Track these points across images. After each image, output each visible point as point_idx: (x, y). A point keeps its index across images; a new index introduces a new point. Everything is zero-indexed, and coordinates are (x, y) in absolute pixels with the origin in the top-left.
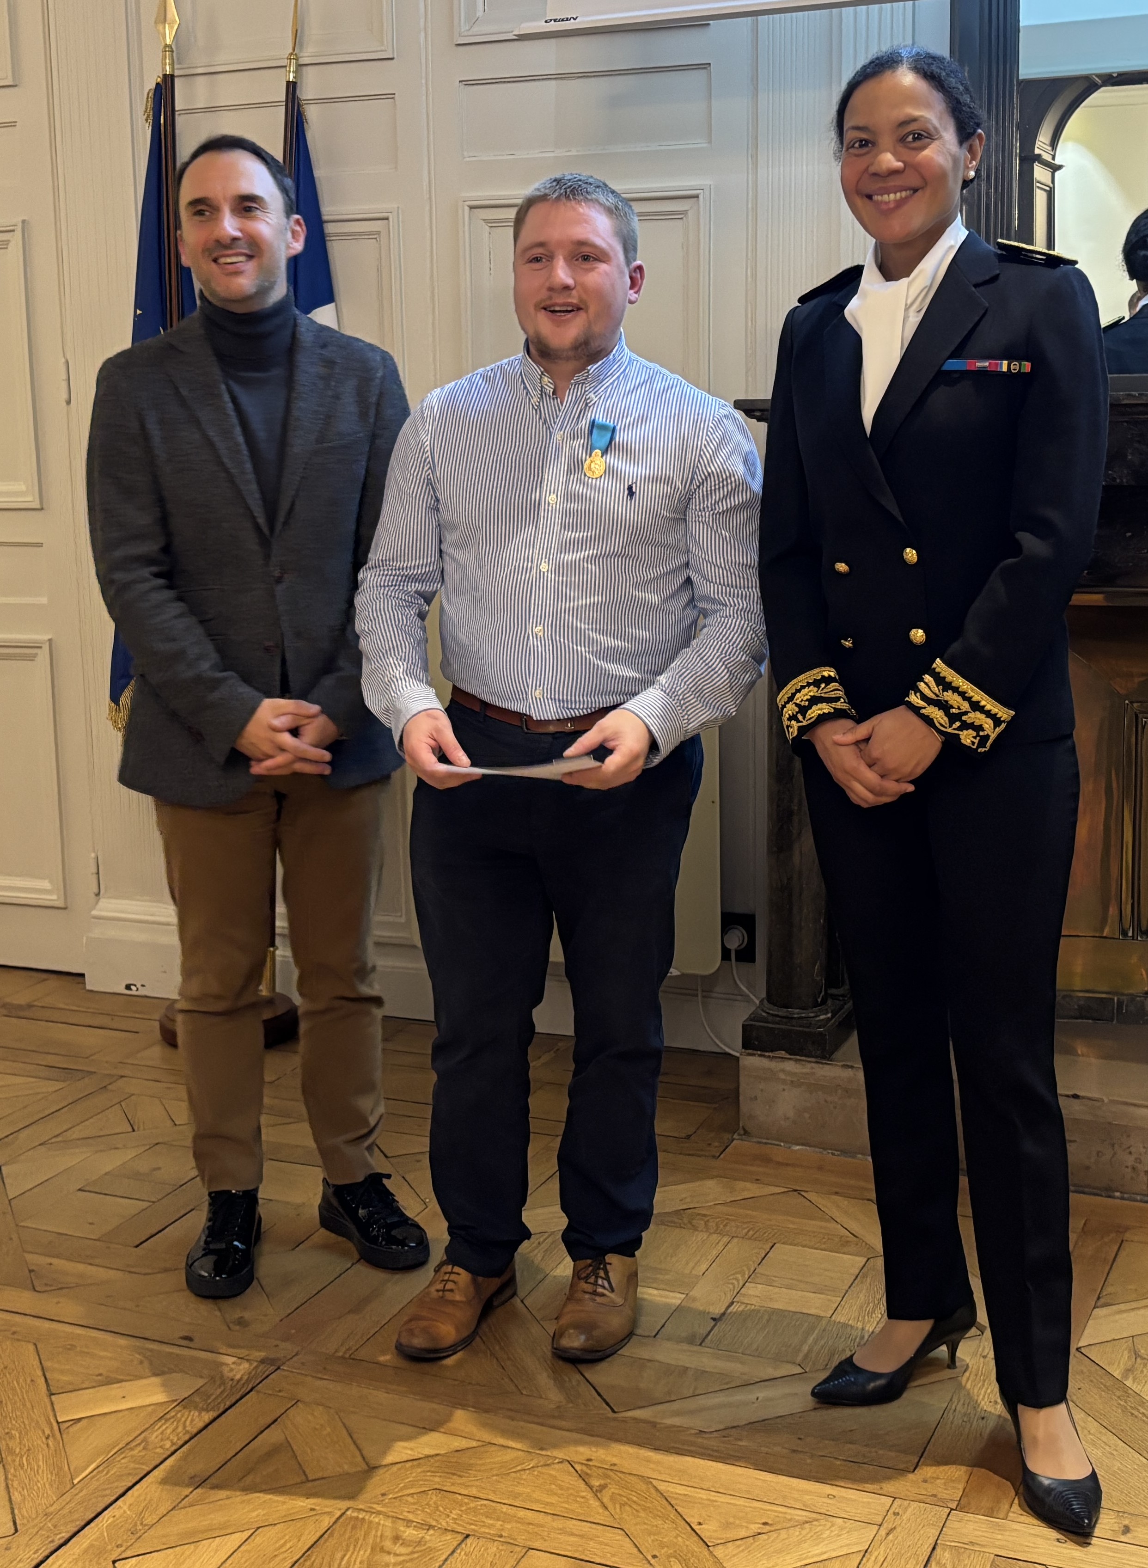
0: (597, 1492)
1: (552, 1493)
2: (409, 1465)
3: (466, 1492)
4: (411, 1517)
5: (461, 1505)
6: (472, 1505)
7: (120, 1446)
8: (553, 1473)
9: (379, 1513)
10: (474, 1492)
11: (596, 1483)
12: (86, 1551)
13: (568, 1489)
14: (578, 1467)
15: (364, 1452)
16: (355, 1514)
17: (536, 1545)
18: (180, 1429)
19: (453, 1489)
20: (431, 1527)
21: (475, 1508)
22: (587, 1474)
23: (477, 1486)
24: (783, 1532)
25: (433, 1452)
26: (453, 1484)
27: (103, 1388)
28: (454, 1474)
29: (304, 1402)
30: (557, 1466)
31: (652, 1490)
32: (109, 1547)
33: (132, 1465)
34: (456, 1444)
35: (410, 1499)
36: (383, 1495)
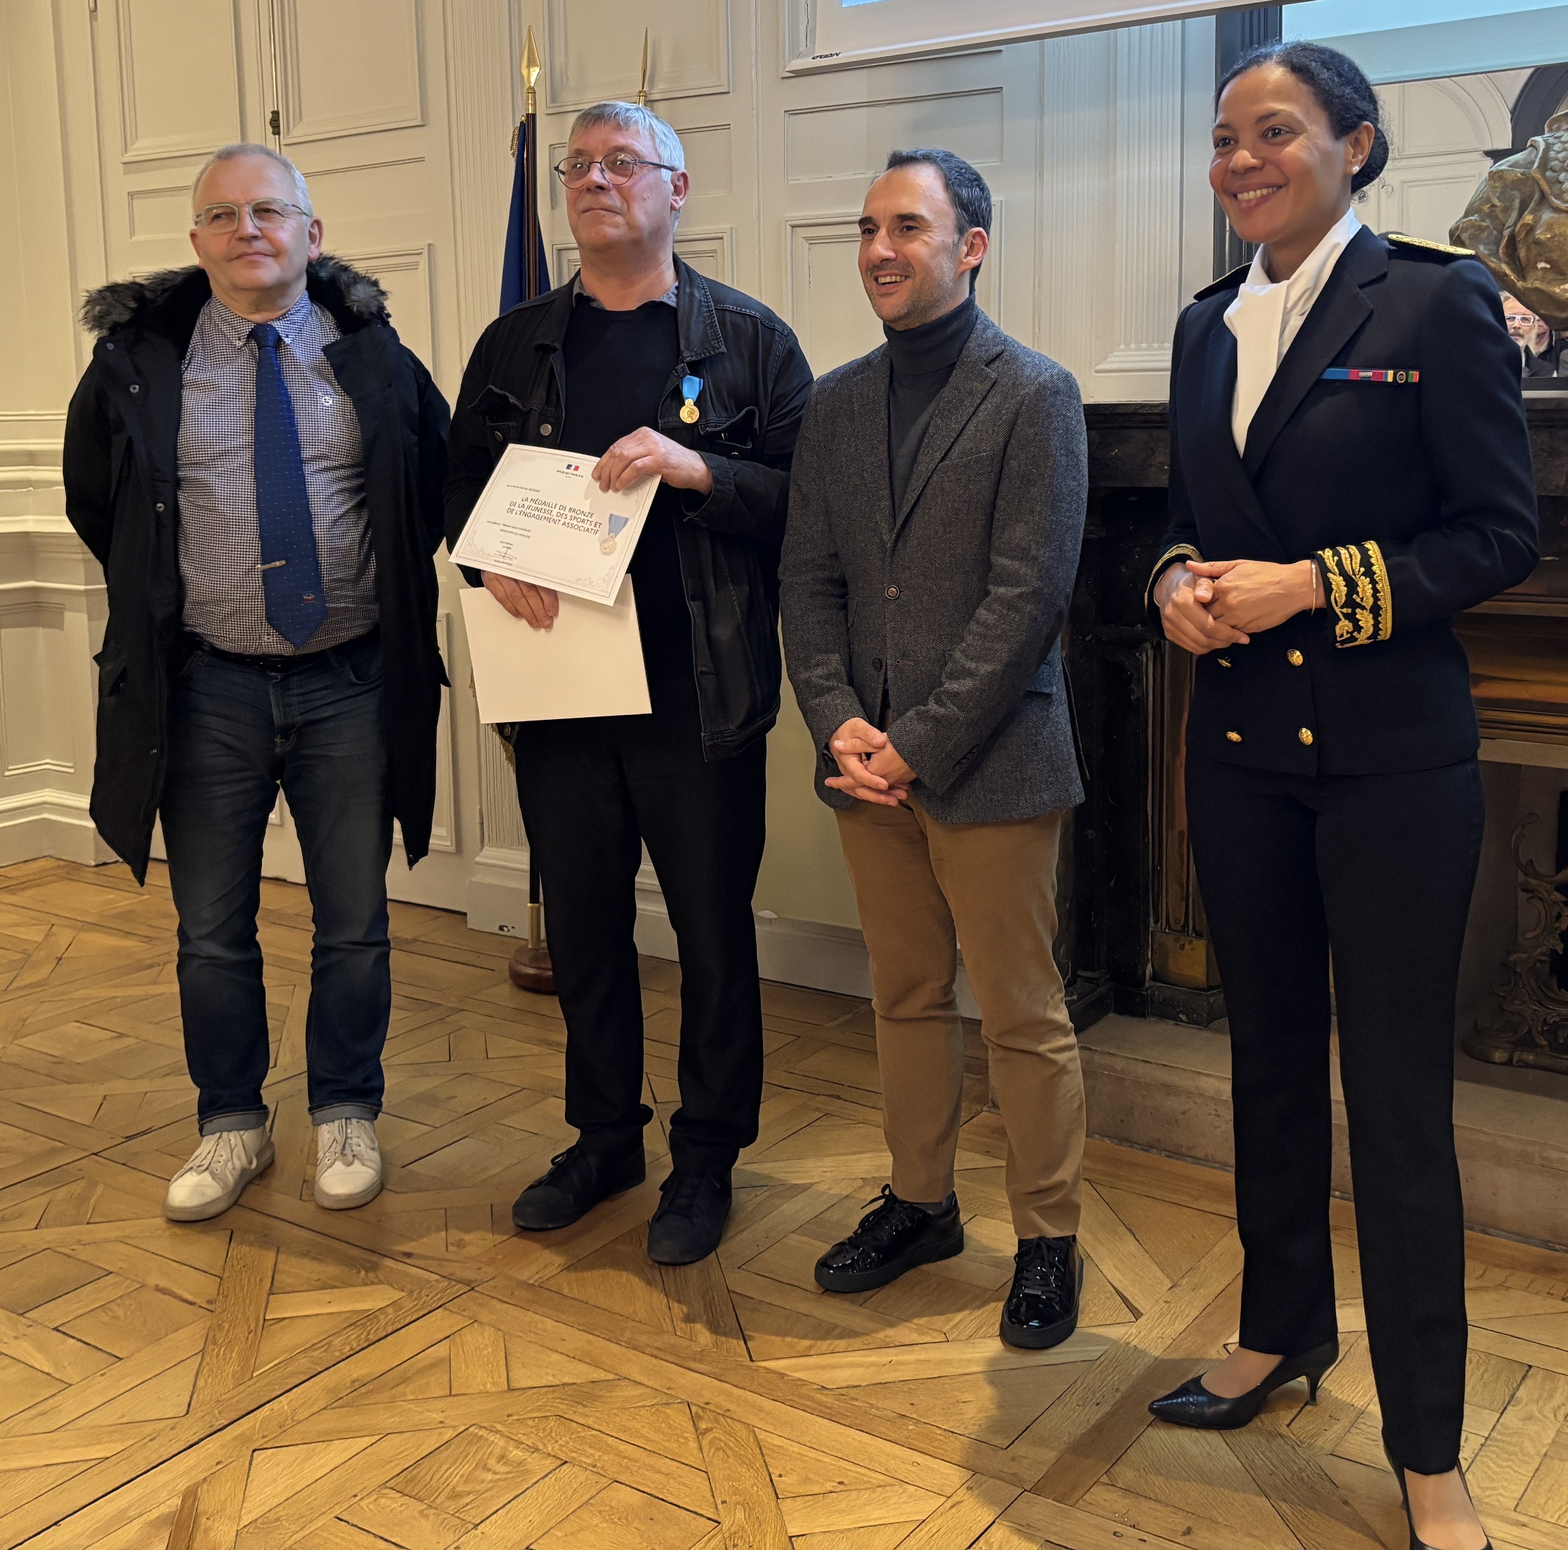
0: (700, 1434)
1: (659, 1430)
2: (544, 1390)
3: (581, 1421)
4: (523, 1439)
5: (572, 1434)
6: (582, 1434)
7: (307, 1346)
8: (668, 1411)
9: (497, 1432)
10: (590, 1422)
11: (703, 1426)
12: (235, 1438)
13: (676, 1428)
14: (694, 1409)
15: (510, 1374)
16: (477, 1430)
17: (622, 1478)
18: (363, 1336)
19: (572, 1417)
20: (537, 1450)
21: (583, 1437)
22: (700, 1417)
23: (595, 1417)
24: (854, 1494)
25: (571, 1381)
26: (575, 1412)
27: (315, 1292)
28: (579, 1403)
29: (481, 1323)
30: (675, 1406)
31: (752, 1439)
32: (255, 1438)
33: (309, 1365)
34: (595, 1375)
35: (530, 1422)
36: (509, 1416)
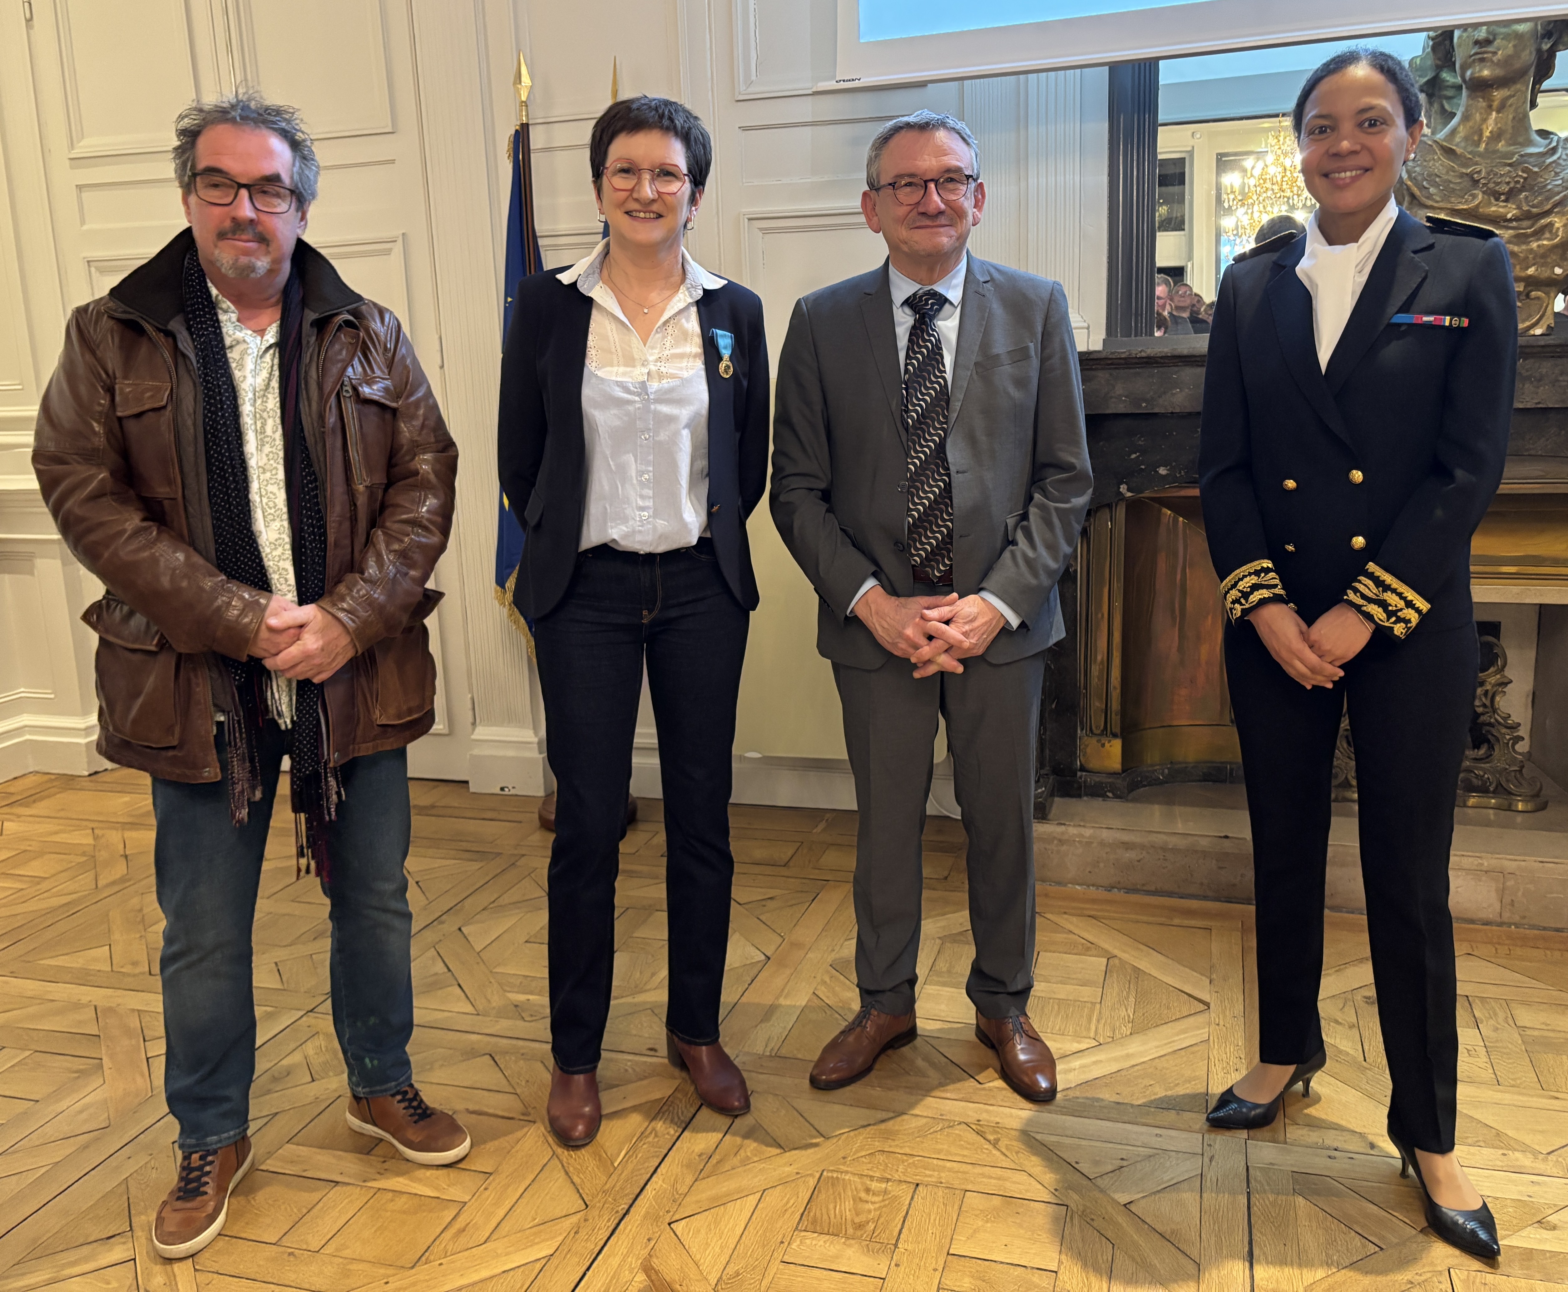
0: (995, 1144)
1: (962, 1147)
2: (855, 1134)
3: (903, 1153)
4: (871, 1173)
5: (903, 1162)
6: (911, 1161)
7: (638, 1135)
8: (957, 1132)
9: (847, 1172)
10: (908, 1151)
11: (991, 1137)
12: (645, 1217)
13: (973, 1144)
14: (974, 1127)
15: (816, 1127)
16: (830, 1174)
17: (969, 1187)
19: (891, 1150)
20: (888, 1180)
21: (913, 1163)
22: (983, 1133)
23: (909, 1147)
25: (868, 1123)
26: (890, 1146)
28: (889, 1139)
29: (758, 1092)
30: (958, 1127)
31: (1030, 1140)
32: (661, 1215)
33: (653, 1149)
34: (880, 1116)
35: (864, 1159)
36: (844, 1158)
